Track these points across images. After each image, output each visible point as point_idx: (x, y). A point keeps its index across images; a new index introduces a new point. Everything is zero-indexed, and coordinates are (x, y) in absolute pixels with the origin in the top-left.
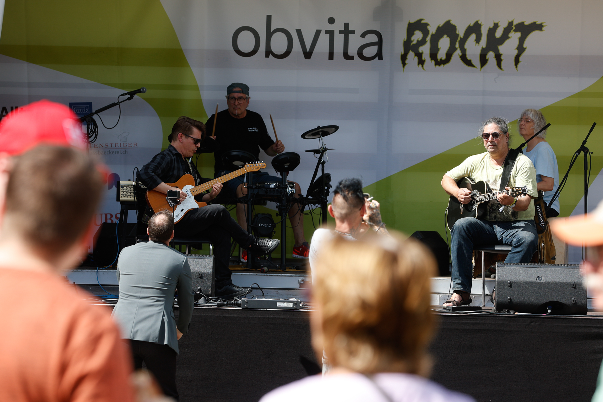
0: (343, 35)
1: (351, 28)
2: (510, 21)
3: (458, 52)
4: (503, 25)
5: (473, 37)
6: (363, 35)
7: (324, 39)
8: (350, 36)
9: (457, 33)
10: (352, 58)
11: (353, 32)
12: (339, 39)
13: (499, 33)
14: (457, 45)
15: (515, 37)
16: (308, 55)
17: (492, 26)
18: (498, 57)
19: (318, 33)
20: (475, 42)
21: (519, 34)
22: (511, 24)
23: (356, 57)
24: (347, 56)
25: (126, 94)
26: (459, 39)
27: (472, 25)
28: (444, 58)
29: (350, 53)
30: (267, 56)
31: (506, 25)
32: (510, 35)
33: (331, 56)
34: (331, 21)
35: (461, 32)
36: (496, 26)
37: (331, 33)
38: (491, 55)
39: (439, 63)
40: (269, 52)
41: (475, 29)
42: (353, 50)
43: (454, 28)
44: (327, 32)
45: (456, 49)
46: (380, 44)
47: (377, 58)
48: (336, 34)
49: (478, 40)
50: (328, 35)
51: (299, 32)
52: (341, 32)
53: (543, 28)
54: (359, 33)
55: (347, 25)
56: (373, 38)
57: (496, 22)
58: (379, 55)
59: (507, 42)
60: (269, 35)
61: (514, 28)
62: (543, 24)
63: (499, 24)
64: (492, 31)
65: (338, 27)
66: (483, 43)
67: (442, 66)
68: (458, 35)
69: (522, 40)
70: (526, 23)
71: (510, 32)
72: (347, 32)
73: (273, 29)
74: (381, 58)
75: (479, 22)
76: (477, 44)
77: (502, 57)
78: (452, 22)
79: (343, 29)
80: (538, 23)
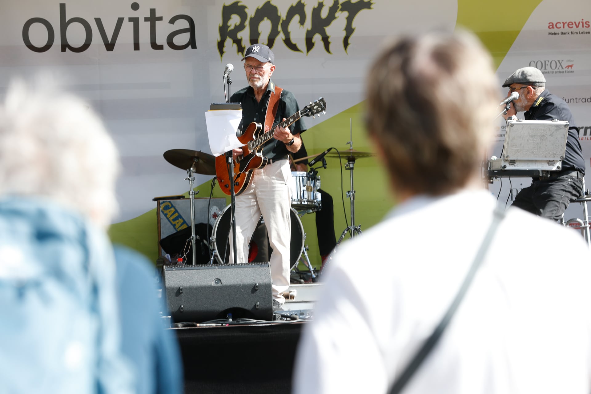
0: (148, 23)
1: (157, 15)
3: (281, 36)
4: (328, 4)
5: (297, 18)
6: (172, 21)
7: (127, 28)
8: (158, 23)
9: (279, 14)
10: (161, 47)
11: (160, 19)
12: (145, 28)
13: (324, 14)
14: (280, 28)
16: (110, 46)
17: (316, 5)
19: (120, 21)
20: (299, 24)
21: (346, 14)
22: (336, 2)
23: (166, 46)
24: (155, 46)
26: (281, 22)
29: (159, 42)
30: (63, 49)
32: (337, 15)
33: (137, 47)
34: (135, 6)
35: (283, 13)
36: (321, 5)
37: (135, 21)
40: (65, 47)
41: (298, 9)
43: (275, 9)
44: (131, 20)
45: (278, 33)
46: (192, 30)
47: (190, 46)
48: (141, 22)
49: (302, 22)
50: (132, 24)
51: (98, 21)
52: (146, 19)
53: (372, 6)
54: (166, 19)
55: (153, 11)
56: (183, 24)
58: (192, 43)
60: (64, 25)
61: (340, 7)
63: (324, 4)
64: (317, 12)
65: (143, 13)
66: (308, 24)
68: (280, 17)
69: (350, 20)
71: (336, 11)
72: (153, 18)
74: (194, 46)
75: (302, 2)
77: (330, 40)
78: (273, 3)
79: (148, 15)
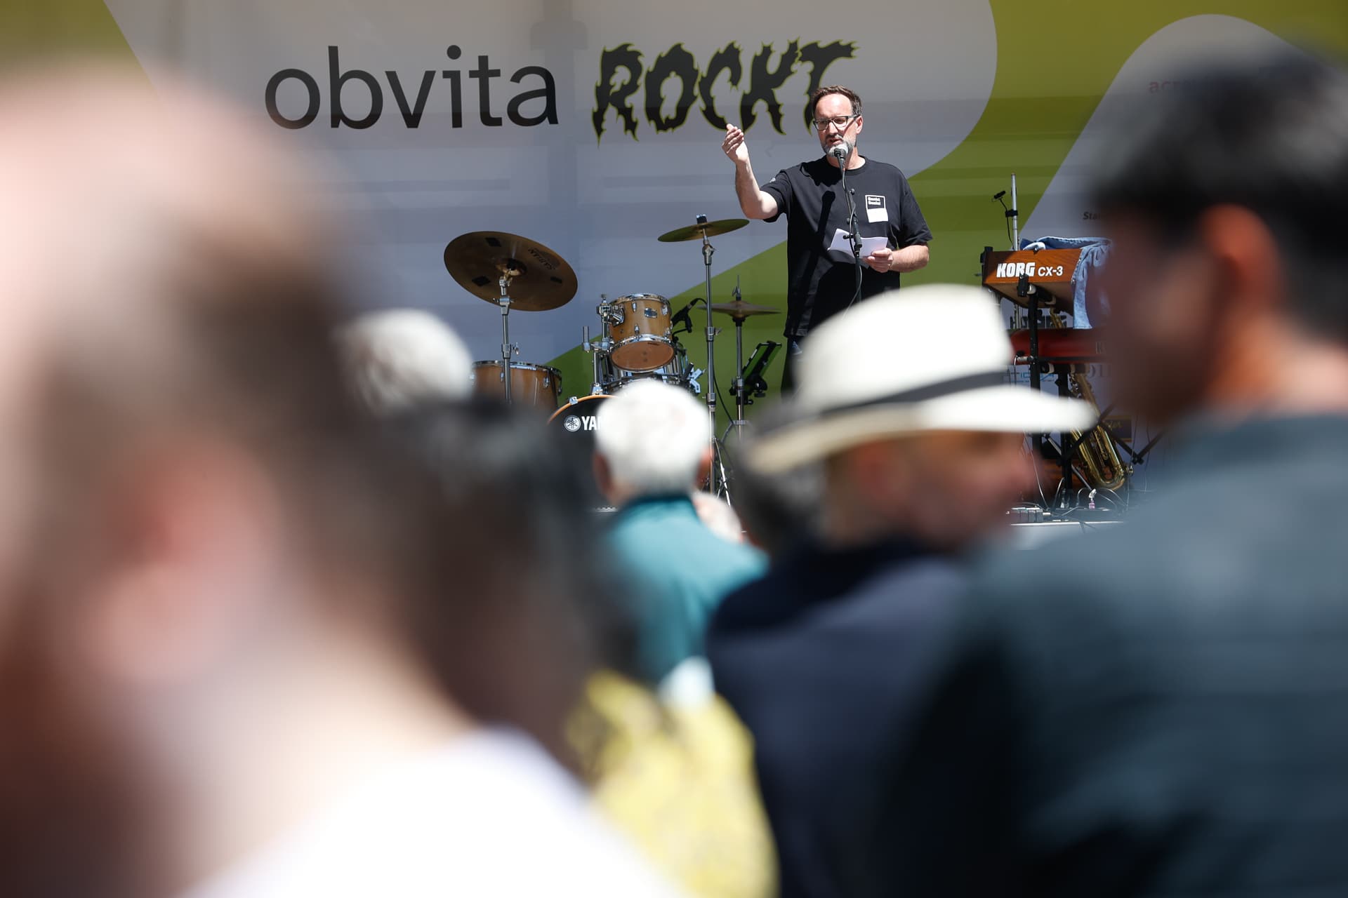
0: (477, 80)
1: (491, 67)
2: (792, 41)
3: (699, 104)
4: (780, 50)
5: (726, 73)
6: (517, 78)
7: (441, 88)
8: (492, 81)
9: (696, 67)
10: (497, 122)
11: (497, 73)
12: (470, 88)
13: (773, 66)
14: (696, 91)
15: (802, 70)
16: (412, 120)
17: (759, 52)
18: (775, 110)
19: (429, 76)
20: (730, 84)
21: (809, 66)
22: (793, 46)
23: (506, 120)
24: (488, 120)
26: (699, 79)
27: (722, 51)
28: (673, 115)
29: (494, 113)
30: (335, 123)
31: (784, 49)
32: (794, 67)
33: (457, 121)
34: (454, 52)
35: (702, 65)
36: (767, 51)
37: (454, 76)
38: (760, 107)
39: (664, 125)
40: (338, 118)
41: (728, 58)
42: (498, 108)
43: (689, 58)
44: (446, 74)
45: (694, 98)
46: (549, 92)
47: (546, 120)
48: (465, 78)
49: (735, 80)
50: (449, 81)
51: (392, 77)
52: (473, 74)
53: (853, 53)
54: (507, 73)
55: (483, 60)
56: (536, 82)
57: (767, 44)
58: (550, 115)
59: (789, 81)
60: (337, 82)
61: (800, 54)
62: (853, 46)
63: (773, 48)
64: (760, 62)
66: (745, 84)
67: (670, 130)
68: (697, 71)
69: (816, 76)
70: (822, 45)
71: (792, 62)
72: (484, 73)
74: (554, 120)
75: (736, 46)
76: (734, 88)
77: (781, 110)
78: (685, 48)
79: (477, 69)
80: (843, 43)
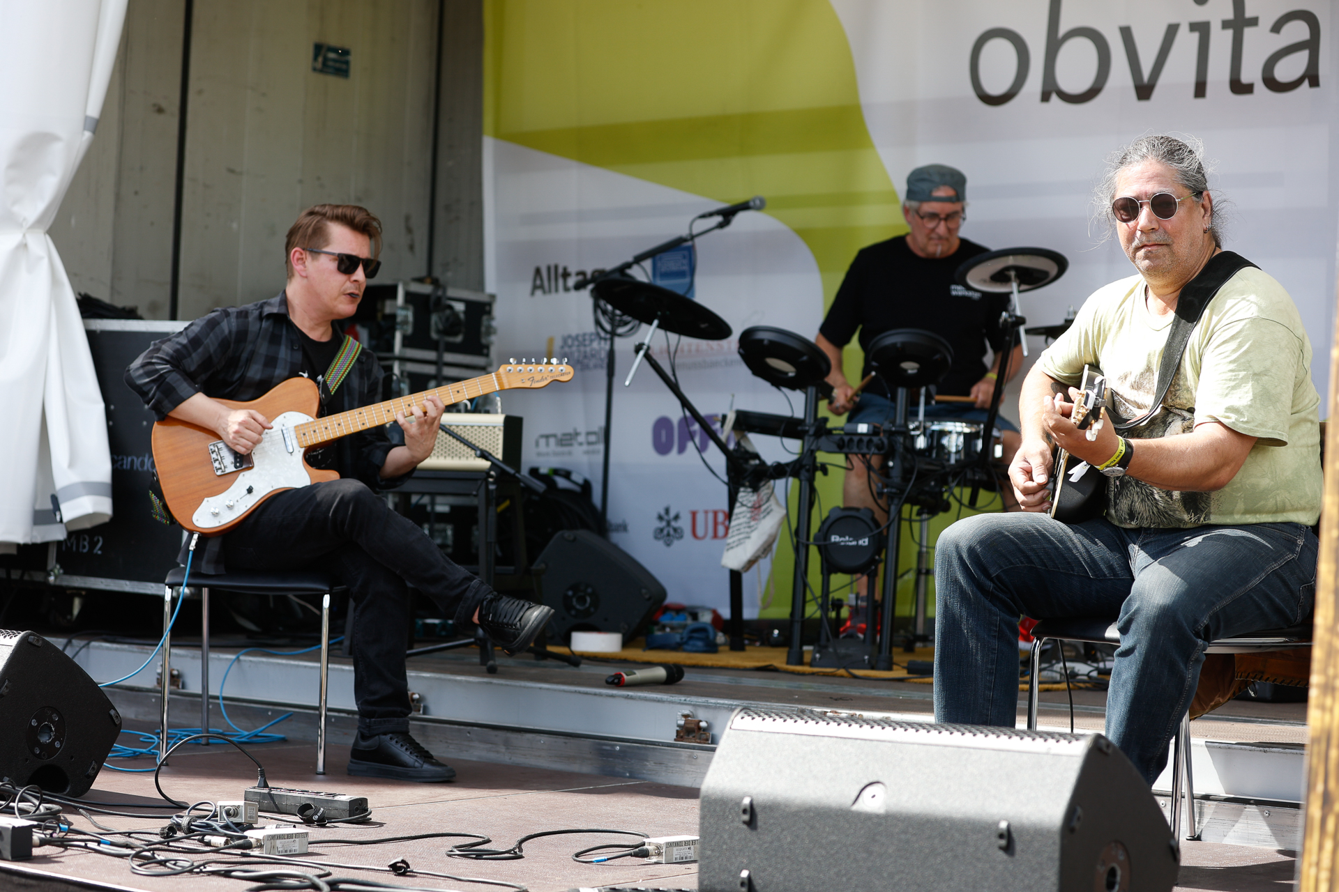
0: (1229, 33)
1: (1249, 14)
6: (1276, 28)
7: (1186, 46)
8: (1248, 32)
10: (1248, 89)
11: (1254, 22)
12: (1221, 42)
16: (1144, 91)
19: (1172, 30)
23: (1260, 87)
24: (1239, 87)
25: (711, 215)
29: (1245, 78)
30: (1045, 97)
33: (1200, 90)
37: (1202, 29)
40: (1050, 90)
42: (1251, 72)
44: (1194, 27)
46: (1312, 45)
47: (1306, 83)
48: (1216, 29)
50: (1195, 36)
51: (1126, 33)
52: (1226, 25)
54: (1267, 22)
55: (1239, 5)
56: (1298, 31)
58: (1312, 77)
60: (1054, 45)
65: (1217, 11)
72: (1239, 23)
73: (1063, 29)
74: (1314, 82)
79: (1232, 17)
